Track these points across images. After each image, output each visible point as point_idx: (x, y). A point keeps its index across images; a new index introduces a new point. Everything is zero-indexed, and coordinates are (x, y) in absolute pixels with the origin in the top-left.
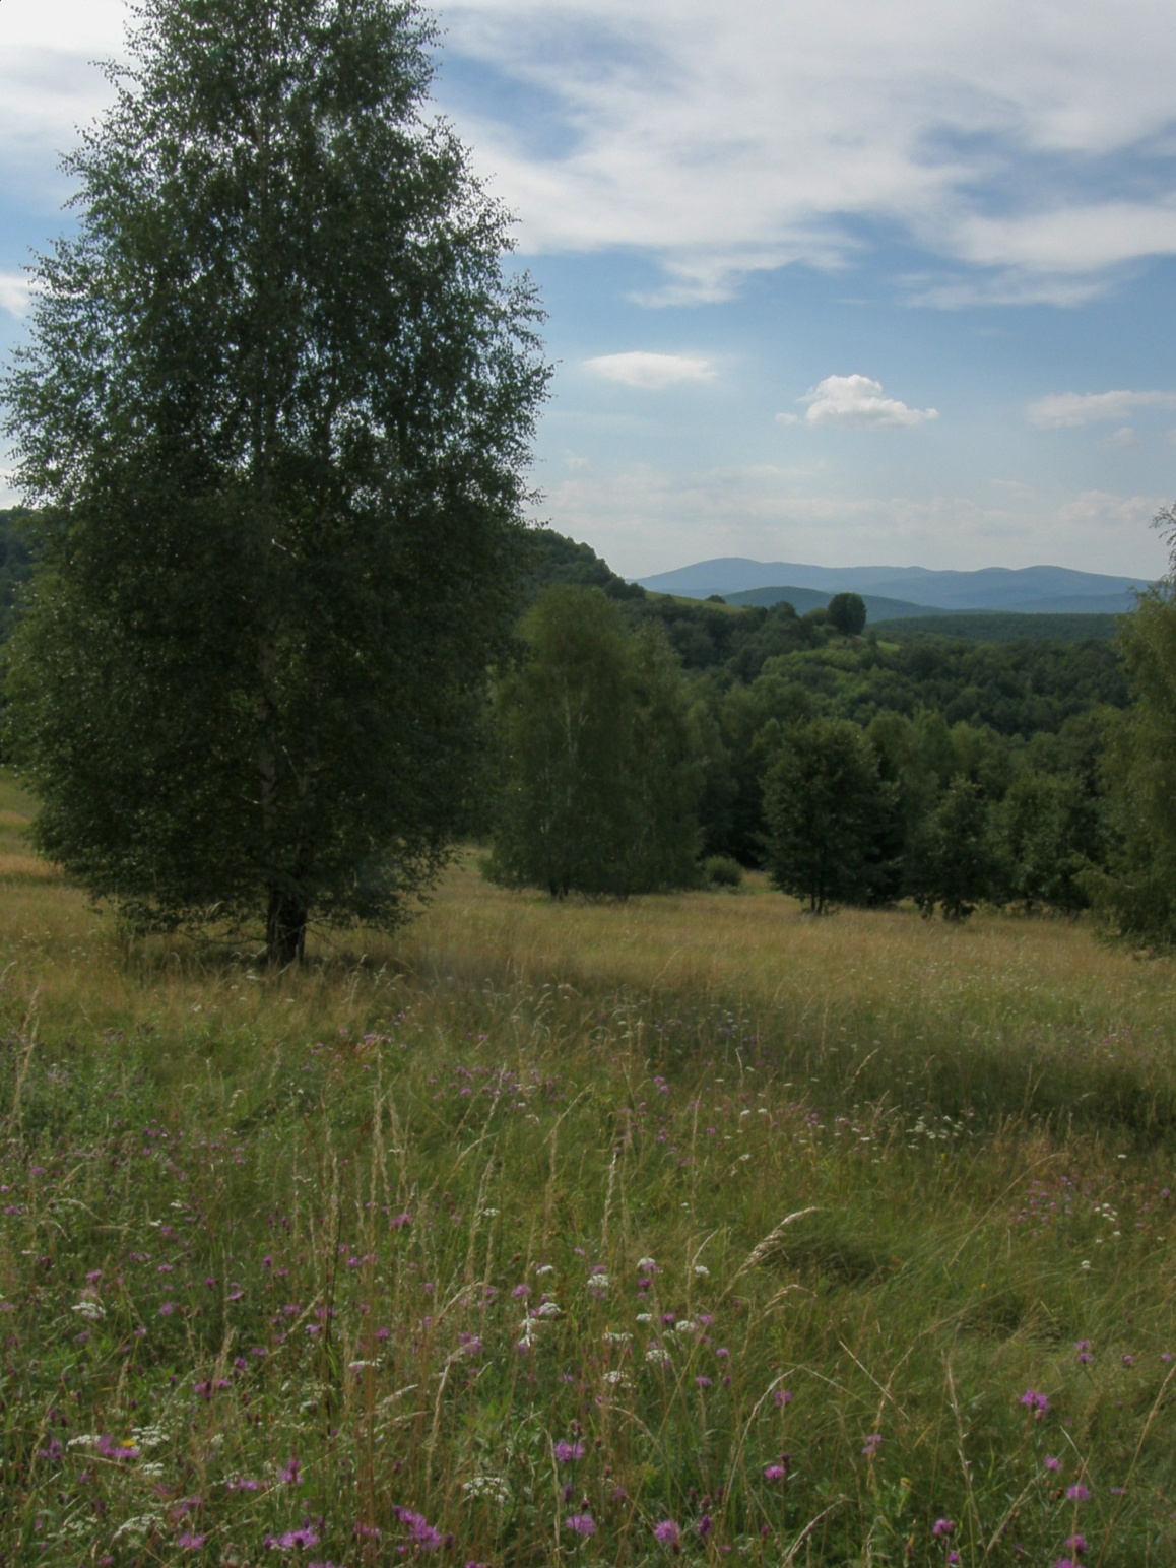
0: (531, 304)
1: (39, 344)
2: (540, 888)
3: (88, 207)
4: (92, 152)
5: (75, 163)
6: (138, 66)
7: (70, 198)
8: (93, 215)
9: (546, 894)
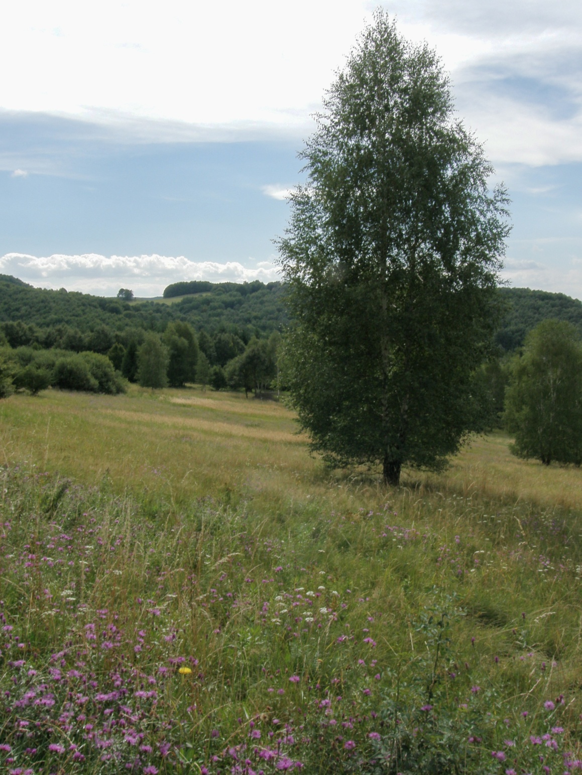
0: (504, 196)
1: (292, 227)
2: (536, 459)
3: (310, 171)
4: (309, 150)
5: (303, 154)
6: (329, 113)
7: (302, 168)
8: (312, 175)
9: (539, 461)
